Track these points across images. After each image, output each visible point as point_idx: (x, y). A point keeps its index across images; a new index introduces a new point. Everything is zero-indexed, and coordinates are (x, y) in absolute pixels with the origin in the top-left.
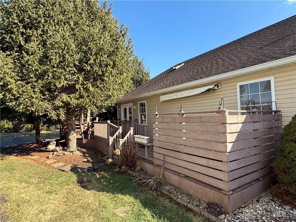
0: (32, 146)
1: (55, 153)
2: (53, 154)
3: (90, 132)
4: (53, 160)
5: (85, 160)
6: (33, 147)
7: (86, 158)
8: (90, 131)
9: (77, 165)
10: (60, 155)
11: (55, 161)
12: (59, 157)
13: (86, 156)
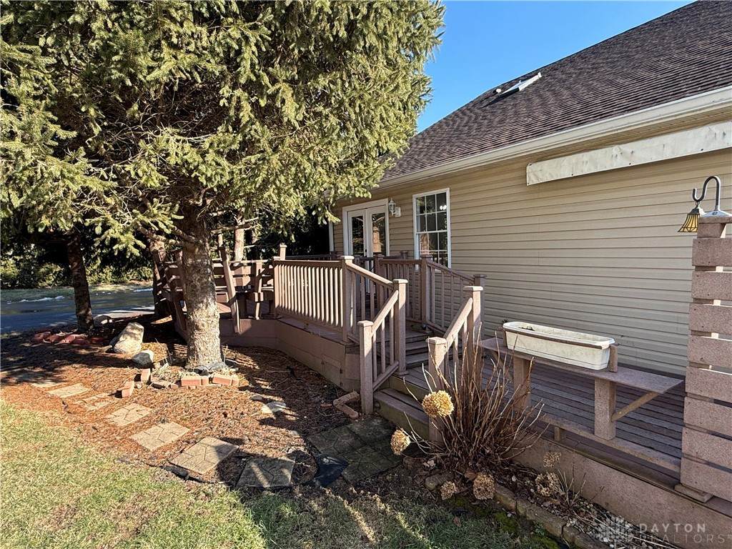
0: (63, 341)
1: (146, 374)
2: (138, 378)
3: (259, 294)
4: (138, 407)
5: (266, 410)
6: (68, 342)
7: (265, 401)
8: (260, 291)
9: (240, 442)
10: (162, 383)
11: (146, 412)
12: (159, 392)
13: (263, 391)
